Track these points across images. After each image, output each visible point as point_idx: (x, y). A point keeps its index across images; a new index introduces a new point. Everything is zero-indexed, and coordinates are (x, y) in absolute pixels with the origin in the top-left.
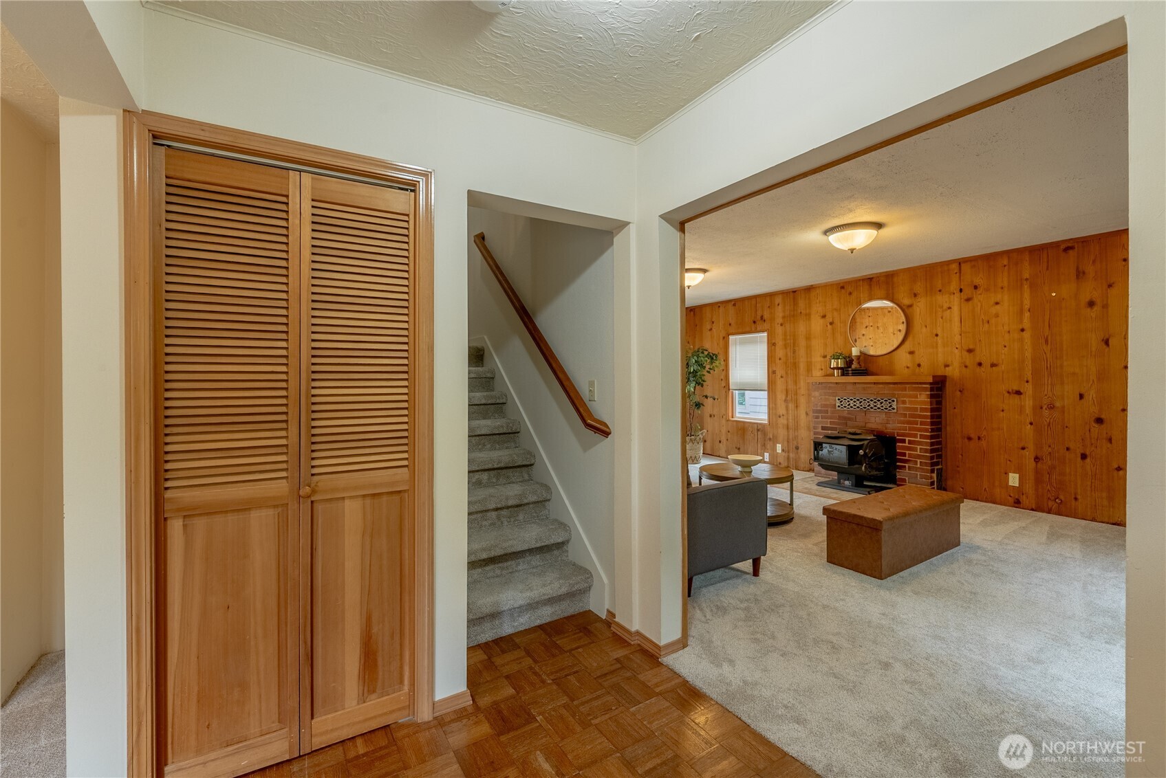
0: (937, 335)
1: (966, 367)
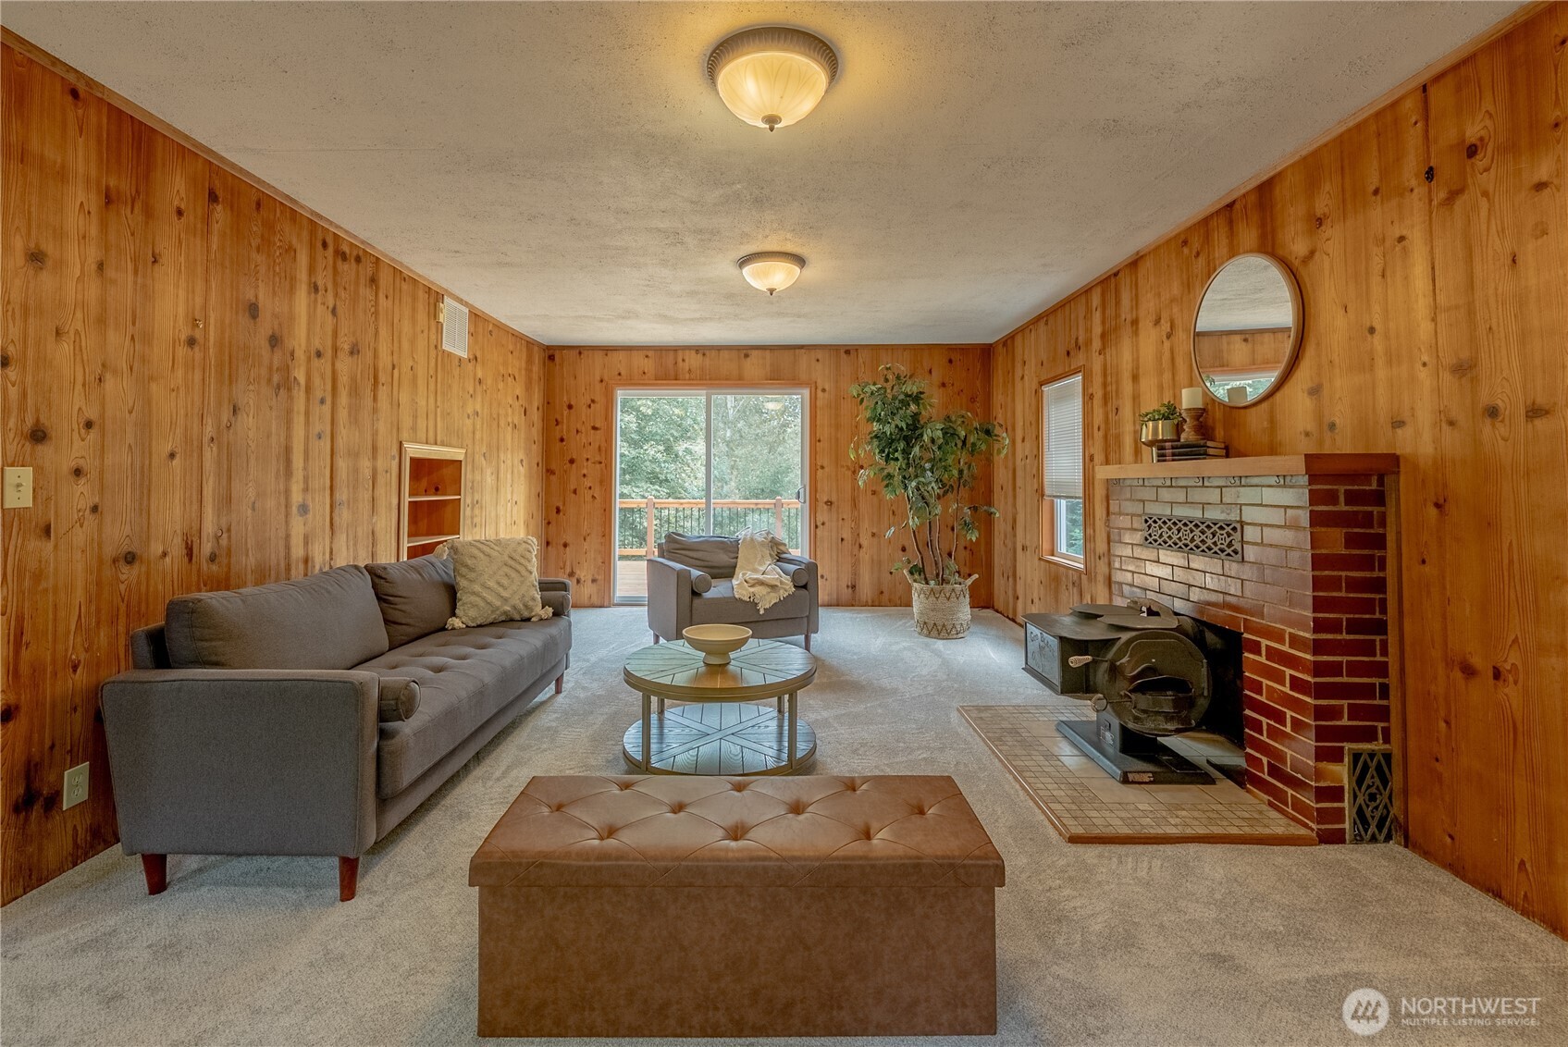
0: (1372, 330)
1: (1451, 423)
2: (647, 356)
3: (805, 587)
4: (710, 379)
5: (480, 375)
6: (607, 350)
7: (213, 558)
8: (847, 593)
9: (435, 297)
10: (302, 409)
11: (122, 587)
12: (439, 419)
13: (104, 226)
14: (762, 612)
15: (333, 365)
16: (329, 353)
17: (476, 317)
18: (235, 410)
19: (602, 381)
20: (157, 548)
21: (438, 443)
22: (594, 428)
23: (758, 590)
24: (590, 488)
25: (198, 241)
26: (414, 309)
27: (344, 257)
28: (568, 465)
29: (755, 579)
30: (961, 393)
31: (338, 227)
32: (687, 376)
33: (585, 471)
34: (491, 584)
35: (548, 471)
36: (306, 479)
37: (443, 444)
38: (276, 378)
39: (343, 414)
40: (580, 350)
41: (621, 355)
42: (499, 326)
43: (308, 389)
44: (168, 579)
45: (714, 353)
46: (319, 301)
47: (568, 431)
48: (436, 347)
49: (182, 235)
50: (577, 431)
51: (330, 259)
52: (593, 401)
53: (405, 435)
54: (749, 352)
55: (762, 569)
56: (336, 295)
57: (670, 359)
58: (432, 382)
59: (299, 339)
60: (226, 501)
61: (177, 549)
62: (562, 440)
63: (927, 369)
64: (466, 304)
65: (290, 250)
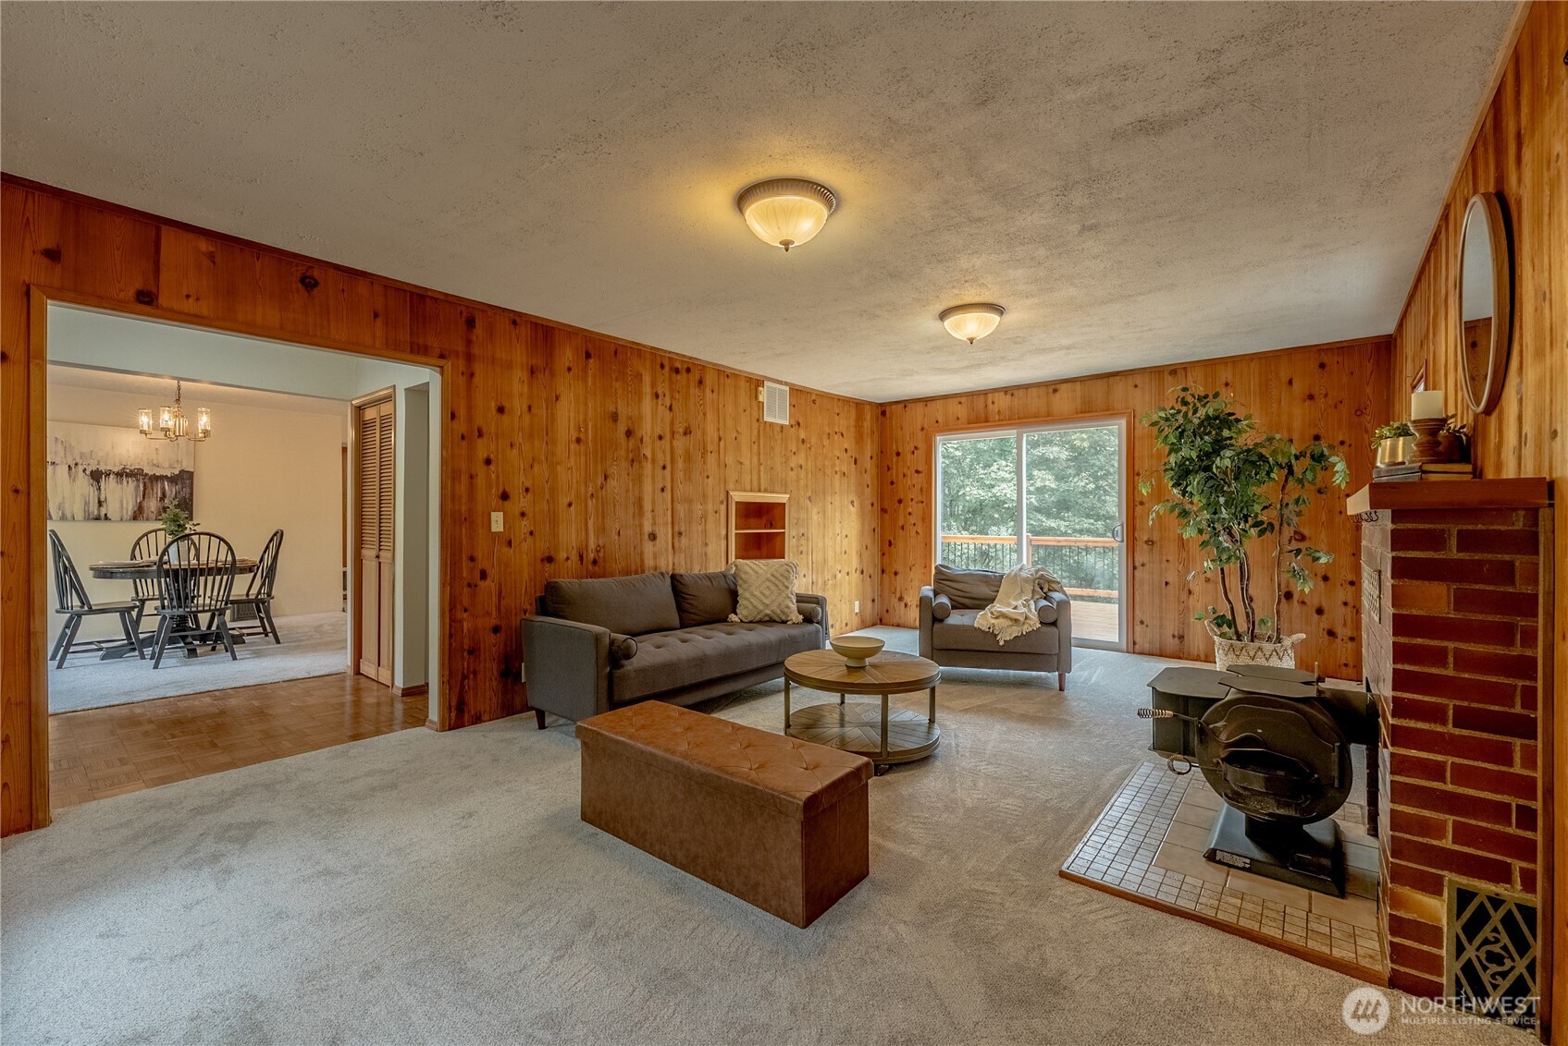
2: (960, 403)
3: (1054, 624)
4: (1019, 419)
5: (803, 435)
6: (926, 400)
7: (595, 562)
8: (1172, 644)
9: (756, 383)
10: (650, 474)
11: (546, 575)
12: (762, 473)
13: (530, 386)
14: (1001, 643)
15: (671, 443)
16: (668, 436)
17: (796, 391)
18: (606, 479)
19: (923, 429)
20: (563, 555)
21: (762, 490)
22: (917, 472)
23: (1001, 622)
24: (914, 524)
25: (580, 383)
26: (736, 395)
27: (677, 371)
28: (898, 504)
29: (1000, 612)
30: (1340, 406)
31: (670, 352)
32: (997, 417)
33: (910, 510)
34: (757, 593)
35: (882, 510)
36: (654, 518)
37: (766, 491)
38: (631, 456)
39: (680, 475)
40: (905, 403)
41: (939, 403)
42: (822, 395)
43: (654, 461)
44: (570, 572)
45: (1021, 392)
46: (660, 403)
47: (897, 476)
48: (758, 420)
49: (572, 382)
50: (904, 475)
51: (667, 375)
52: (916, 448)
53: (731, 486)
54: (1058, 387)
55: (1015, 603)
56: (672, 397)
57: (980, 403)
58: (755, 447)
59: (647, 429)
60: (601, 530)
61: (574, 557)
62: (892, 483)
63: (1285, 379)
64: (786, 384)
65: (639, 376)
